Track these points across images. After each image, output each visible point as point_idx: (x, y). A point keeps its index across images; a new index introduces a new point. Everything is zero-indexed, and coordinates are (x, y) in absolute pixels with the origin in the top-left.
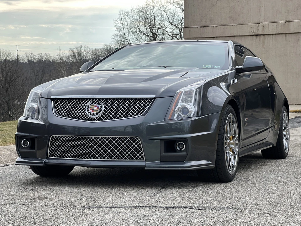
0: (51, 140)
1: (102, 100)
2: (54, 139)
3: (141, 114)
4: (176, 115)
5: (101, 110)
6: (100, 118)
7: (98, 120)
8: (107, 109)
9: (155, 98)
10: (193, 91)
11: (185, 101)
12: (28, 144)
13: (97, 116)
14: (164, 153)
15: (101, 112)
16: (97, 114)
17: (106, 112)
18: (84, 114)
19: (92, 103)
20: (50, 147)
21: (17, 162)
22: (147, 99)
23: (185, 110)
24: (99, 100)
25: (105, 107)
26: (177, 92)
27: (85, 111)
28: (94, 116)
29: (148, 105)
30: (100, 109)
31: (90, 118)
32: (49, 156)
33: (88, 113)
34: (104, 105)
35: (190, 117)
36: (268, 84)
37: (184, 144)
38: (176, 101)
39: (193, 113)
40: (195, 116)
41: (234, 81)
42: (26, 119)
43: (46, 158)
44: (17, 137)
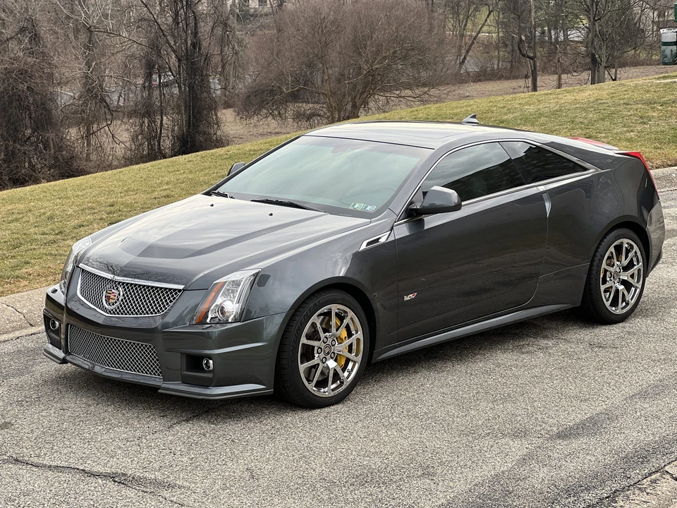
0: (70, 329)
1: (123, 284)
3: (163, 311)
4: (210, 316)
5: (118, 300)
6: (116, 310)
7: (114, 313)
8: (125, 298)
9: (184, 290)
10: (240, 281)
12: (57, 325)
14: (187, 370)
15: (118, 303)
16: (113, 304)
17: (123, 304)
18: (102, 301)
19: (111, 288)
20: (70, 339)
21: (45, 350)
22: (175, 290)
23: (222, 310)
24: (119, 284)
25: (124, 295)
26: (214, 283)
28: (109, 307)
29: (174, 299)
30: (118, 297)
32: (70, 350)
33: (104, 301)
34: (123, 292)
35: (227, 322)
36: (548, 205)
37: (211, 362)
38: (213, 294)
39: (232, 316)
40: (235, 321)
41: (380, 238)
42: (55, 291)
43: (66, 352)
44: (45, 315)
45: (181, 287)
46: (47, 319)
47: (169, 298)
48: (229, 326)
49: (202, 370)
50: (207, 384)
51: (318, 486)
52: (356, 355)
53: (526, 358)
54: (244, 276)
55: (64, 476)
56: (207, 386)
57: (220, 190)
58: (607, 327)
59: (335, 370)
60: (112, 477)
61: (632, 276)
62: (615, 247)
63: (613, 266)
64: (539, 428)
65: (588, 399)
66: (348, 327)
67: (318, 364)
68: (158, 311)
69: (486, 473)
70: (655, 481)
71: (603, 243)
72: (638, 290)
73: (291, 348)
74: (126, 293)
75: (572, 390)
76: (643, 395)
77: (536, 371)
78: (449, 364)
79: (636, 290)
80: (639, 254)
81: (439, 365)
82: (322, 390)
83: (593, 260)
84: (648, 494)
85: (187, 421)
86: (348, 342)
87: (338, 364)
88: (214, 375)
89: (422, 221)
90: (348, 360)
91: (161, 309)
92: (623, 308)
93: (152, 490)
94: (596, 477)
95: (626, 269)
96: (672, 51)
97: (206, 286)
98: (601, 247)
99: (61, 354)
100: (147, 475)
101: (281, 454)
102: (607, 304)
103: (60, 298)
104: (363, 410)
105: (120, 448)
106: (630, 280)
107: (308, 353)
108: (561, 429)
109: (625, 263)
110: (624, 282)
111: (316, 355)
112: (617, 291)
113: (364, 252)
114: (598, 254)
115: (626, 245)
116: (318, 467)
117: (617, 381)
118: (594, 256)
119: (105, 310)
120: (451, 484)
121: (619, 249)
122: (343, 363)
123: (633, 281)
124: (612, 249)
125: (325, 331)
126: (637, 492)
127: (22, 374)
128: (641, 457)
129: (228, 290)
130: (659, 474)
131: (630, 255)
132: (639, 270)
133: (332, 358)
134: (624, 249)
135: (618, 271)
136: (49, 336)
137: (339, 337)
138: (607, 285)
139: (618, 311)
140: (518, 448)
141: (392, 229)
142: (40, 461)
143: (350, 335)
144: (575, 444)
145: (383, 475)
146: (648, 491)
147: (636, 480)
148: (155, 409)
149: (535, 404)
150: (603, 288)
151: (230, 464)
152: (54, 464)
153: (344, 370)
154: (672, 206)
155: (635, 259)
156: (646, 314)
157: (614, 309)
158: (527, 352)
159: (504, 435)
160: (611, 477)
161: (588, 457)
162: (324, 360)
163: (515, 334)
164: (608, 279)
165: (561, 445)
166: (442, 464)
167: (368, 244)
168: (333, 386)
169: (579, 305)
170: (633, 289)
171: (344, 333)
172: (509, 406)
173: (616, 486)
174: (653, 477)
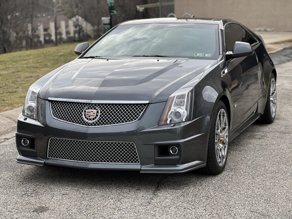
0: (50, 141)
1: (98, 105)
2: (53, 141)
3: (135, 119)
4: (169, 119)
5: (97, 116)
6: (97, 123)
7: (95, 125)
8: (103, 114)
9: (149, 104)
10: (185, 95)
11: (179, 105)
12: (28, 142)
13: (93, 121)
14: (158, 157)
17: (102, 118)
18: (81, 119)
19: (89, 108)
20: (49, 148)
21: (18, 160)
22: (141, 104)
24: (95, 105)
25: (101, 112)
26: (170, 97)
27: (82, 115)
28: (90, 121)
29: (142, 110)
30: (96, 114)
31: (87, 123)
32: (49, 156)
33: (84, 118)
34: (100, 110)
35: (182, 122)
36: (257, 58)
37: (177, 148)
38: (169, 105)
39: (185, 118)
40: (187, 120)
42: (26, 119)
43: (46, 158)
44: (17, 136)
45: (147, 102)
46: (19, 138)
47: (138, 110)
48: (183, 125)
50: (175, 163)
68: (132, 120)
83: (268, 89)
88: (179, 157)
90: (223, 144)
95: (273, 94)
97: (163, 100)
99: (39, 160)
102: (271, 113)
136: (21, 151)
139: (273, 116)
169: (263, 113)
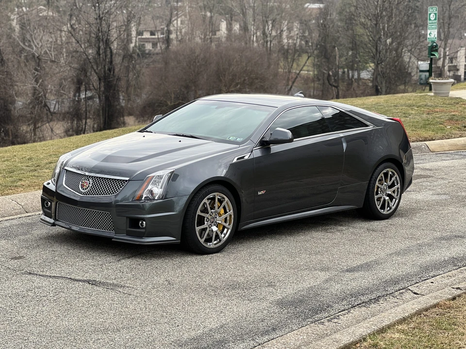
0: (58, 205)
1: (92, 177)
2: (60, 205)
3: (116, 193)
4: (144, 196)
5: (89, 186)
6: (87, 193)
8: (93, 185)
9: (129, 180)
10: (163, 176)
11: (155, 183)
12: (49, 205)
14: (130, 228)
15: (89, 188)
16: (86, 189)
17: (92, 189)
18: (79, 188)
19: (85, 179)
20: (58, 211)
21: (41, 219)
22: (124, 180)
23: (151, 192)
24: (89, 177)
25: (92, 184)
26: (150, 176)
27: (79, 185)
28: (83, 191)
29: (123, 186)
32: (58, 218)
35: (154, 199)
36: (345, 145)
37: (144, 222)
38: (146, 184)
39: (157, 196)
40: (159, 199)
41: (244, 156)
42: (49, 184)
43: (55, 219)
44: (42, 198)
45: (127, 179)
46: (43, 200)
47: (120, 185)
48: (155, 202)
49: (139, 228)
50: (141, 235)
51: (208, 289)
52: (229, 225)
53: (330, 235)
54: (165, 173)
55: (59, 281)
56: (141, 237)
57: (148, 130)
58: (378, 222)
59: (216, 232)
60: (88, 282)
61: (394, 192)
62: (384, 173)
63: (382, 185)
64: (336, 267)
65: (365, 255)
66: (224, 208)
67: (207, 228)
68: (113, 193)
69: (305, 286)
70: (402, 293)
71: (377, 171)
72: (397, 200)
73: (192, 217)
74: (94, 182)
75: (356, 250)
76: (398, 254)
77: (336, 241)
78: (284, 237)
79: (396, 201)
80: (398, 179)
81: (277, 237)
82: (209, 244)
83: (370, 181)
84: (397, 299)
85: (129, 258)
86: (224, 216)
87: (219, 229)
88: (146, 231)
89: (269, 149)
90: (224, 227)
91: (115, 191)
92: (388, 211)
93: (112, 288)
94: (368, 289)
95: (390, 187)
96: (426, 76)
97: (142, 178)
98: (375, 172)
99: (52, 221)
100: (108, 281)
101: (185, 274)
102: (379, 207)
103: (52, 187)
104: (232, 256)
105: (90, 269)
106: (393, 194)
107: (201, 221)
108: (348, 267)
109: (390, 183)
110: (389, 195)
111: (206, 223)
112: (385, 200)
113: (235, 163)
114: (374, 177)
115: (391, 173)
116: (207, 280)
117: (382, 247)
118: (371, 177)
119: (81, 193)
120: (285, 290)
121: (386, 175)
122: (221, 229)
123: (395, 195)
124: (382, 174)
125: (211, 209)
126: (391, 297)
127: (26, 235)
128: (395, 281)
129: (155, 181)
130: (404, 290)
131: (393, 179)
132: (398, 188)
133: (215, 225)
134: (389, 176)
135: (386, 188)
136: (44, 211)
137: (219, 213)
138: (379, 196)
139: (385, 212)
140: (323, 276)
141: (252, 151)
142: (44, 273)
143: (226, 212)
144: (357, 274)
145: (245, 285)
146: (398, 297)
147: (391, 292)
148: (109, 252)
149: (334, 256)
150: (376, 197)
151: (156, 278)
152: (52, 275)
153: (222, 233)
154: (421, 163)
155: (395, 182)
156: (401, 215)
157: (382, 211)
158: (330, 232)
159: (316, 270)
160: (377, 290)
161: (364, 281)
162: (210, 226)
163: (323, 223)
164: (379, 193)
165: (348, 275)
166: (279, 281)
167: (238, 159)
168: (215, 242)
169: (361, 206)
170: (394, 200)
171: (222, 211)
172: (319, 257)
173: (379, 294)
174: (401, 291)
